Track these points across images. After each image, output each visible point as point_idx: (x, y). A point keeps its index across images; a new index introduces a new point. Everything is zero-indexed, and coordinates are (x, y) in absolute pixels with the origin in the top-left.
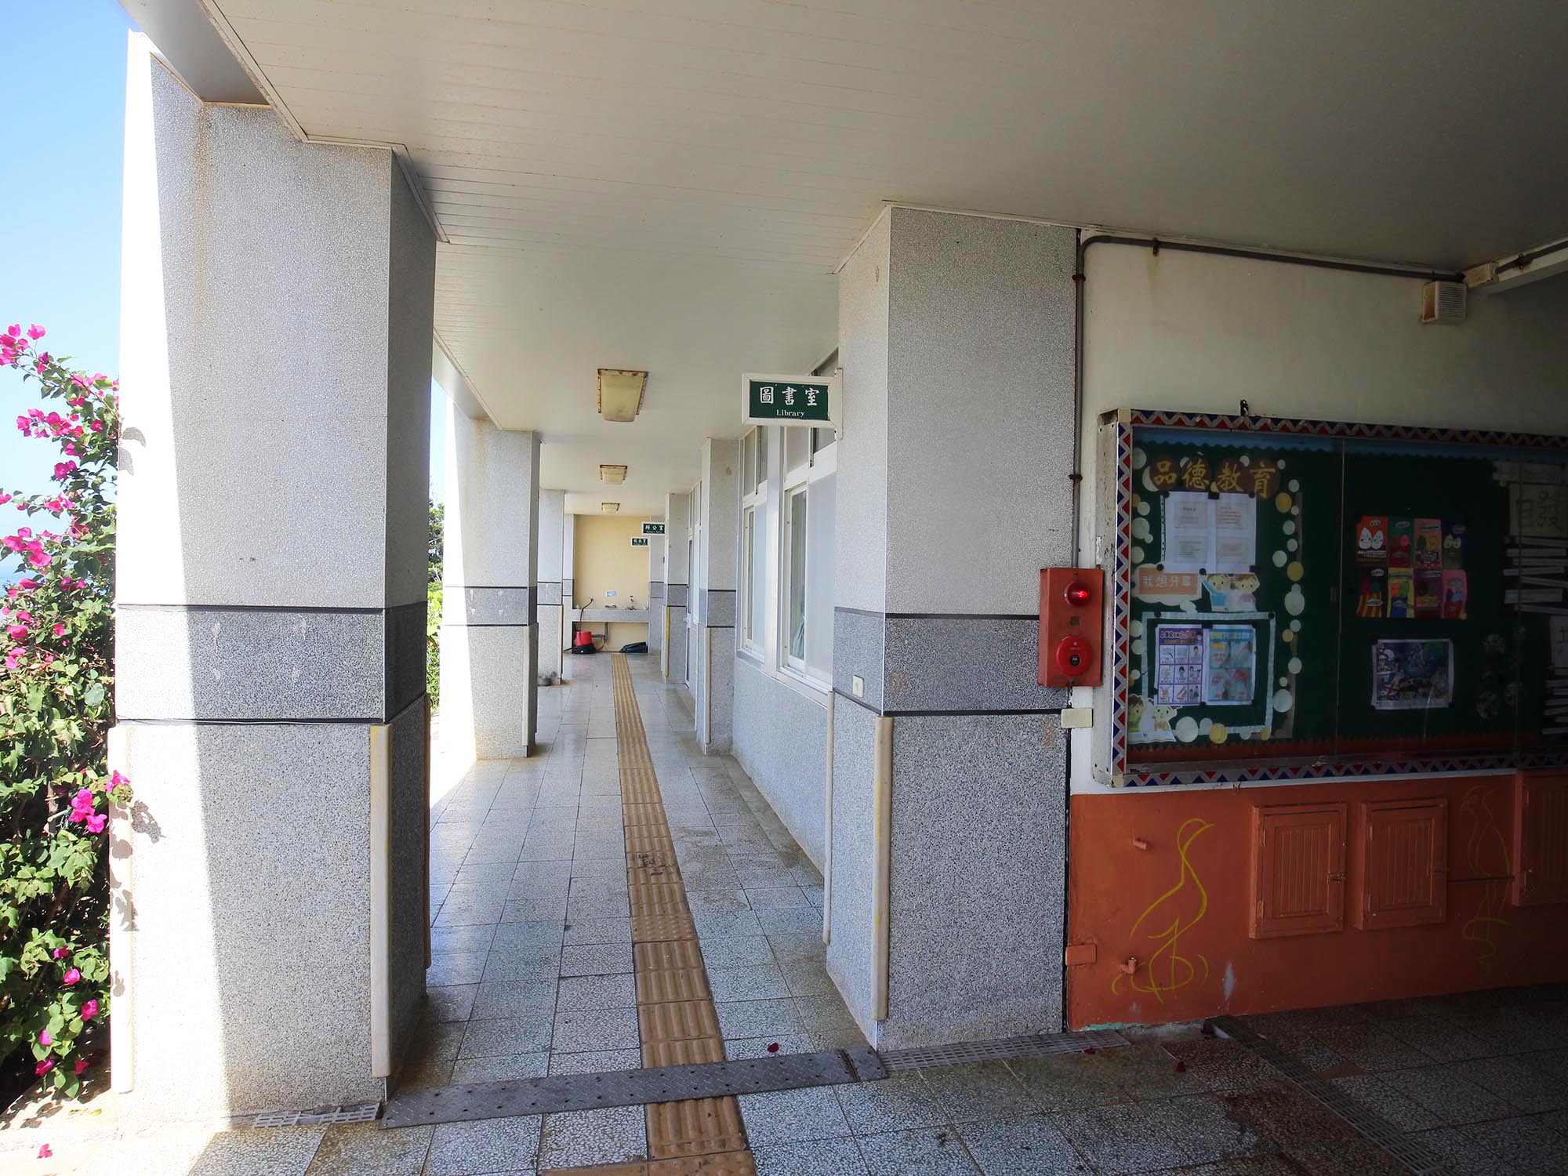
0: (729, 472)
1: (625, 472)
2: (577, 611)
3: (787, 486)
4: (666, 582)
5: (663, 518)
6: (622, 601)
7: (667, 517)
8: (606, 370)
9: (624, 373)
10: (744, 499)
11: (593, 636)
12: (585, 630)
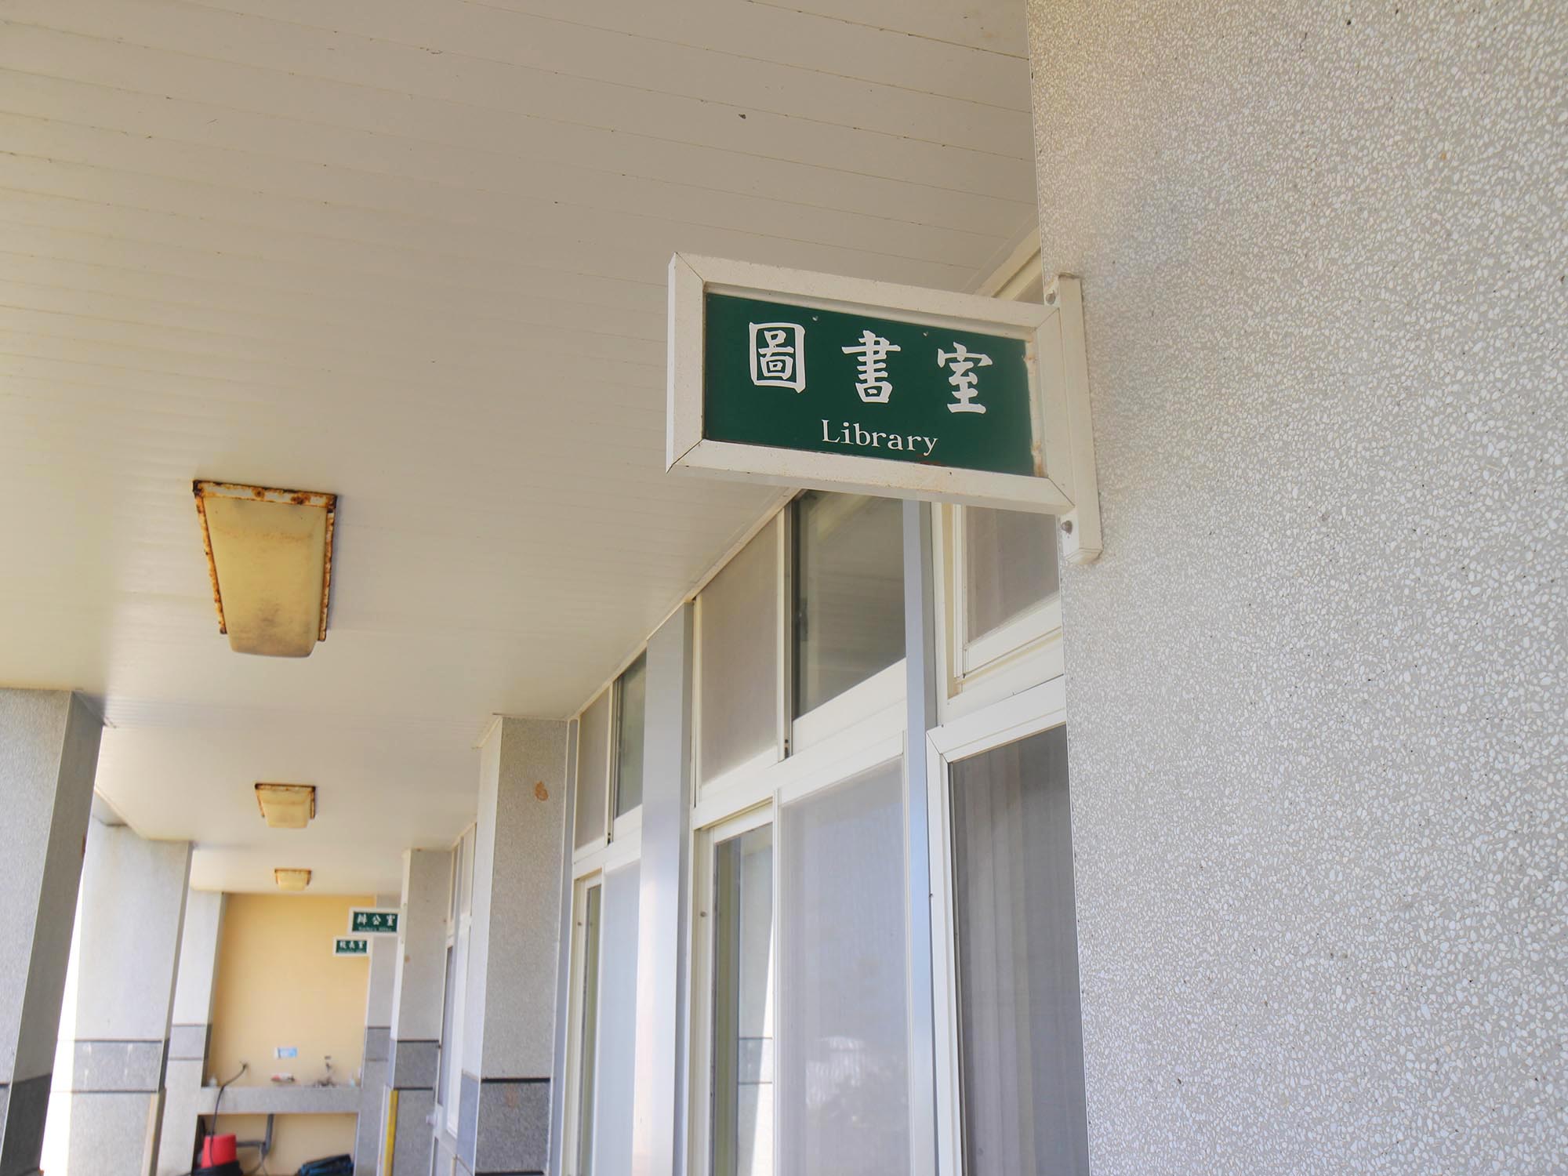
0: (541, 792)
1: (314, 800)
2: (211, 1092)
3: (701, 817)
4: (394, 1035)
5: (395, 900)
6: (307, 1067)
7: (405, 899)
8: (218, 484)
9: (269, 495)
10: (574, 859)
11: (242, 1145)
12: (223, 1131)
